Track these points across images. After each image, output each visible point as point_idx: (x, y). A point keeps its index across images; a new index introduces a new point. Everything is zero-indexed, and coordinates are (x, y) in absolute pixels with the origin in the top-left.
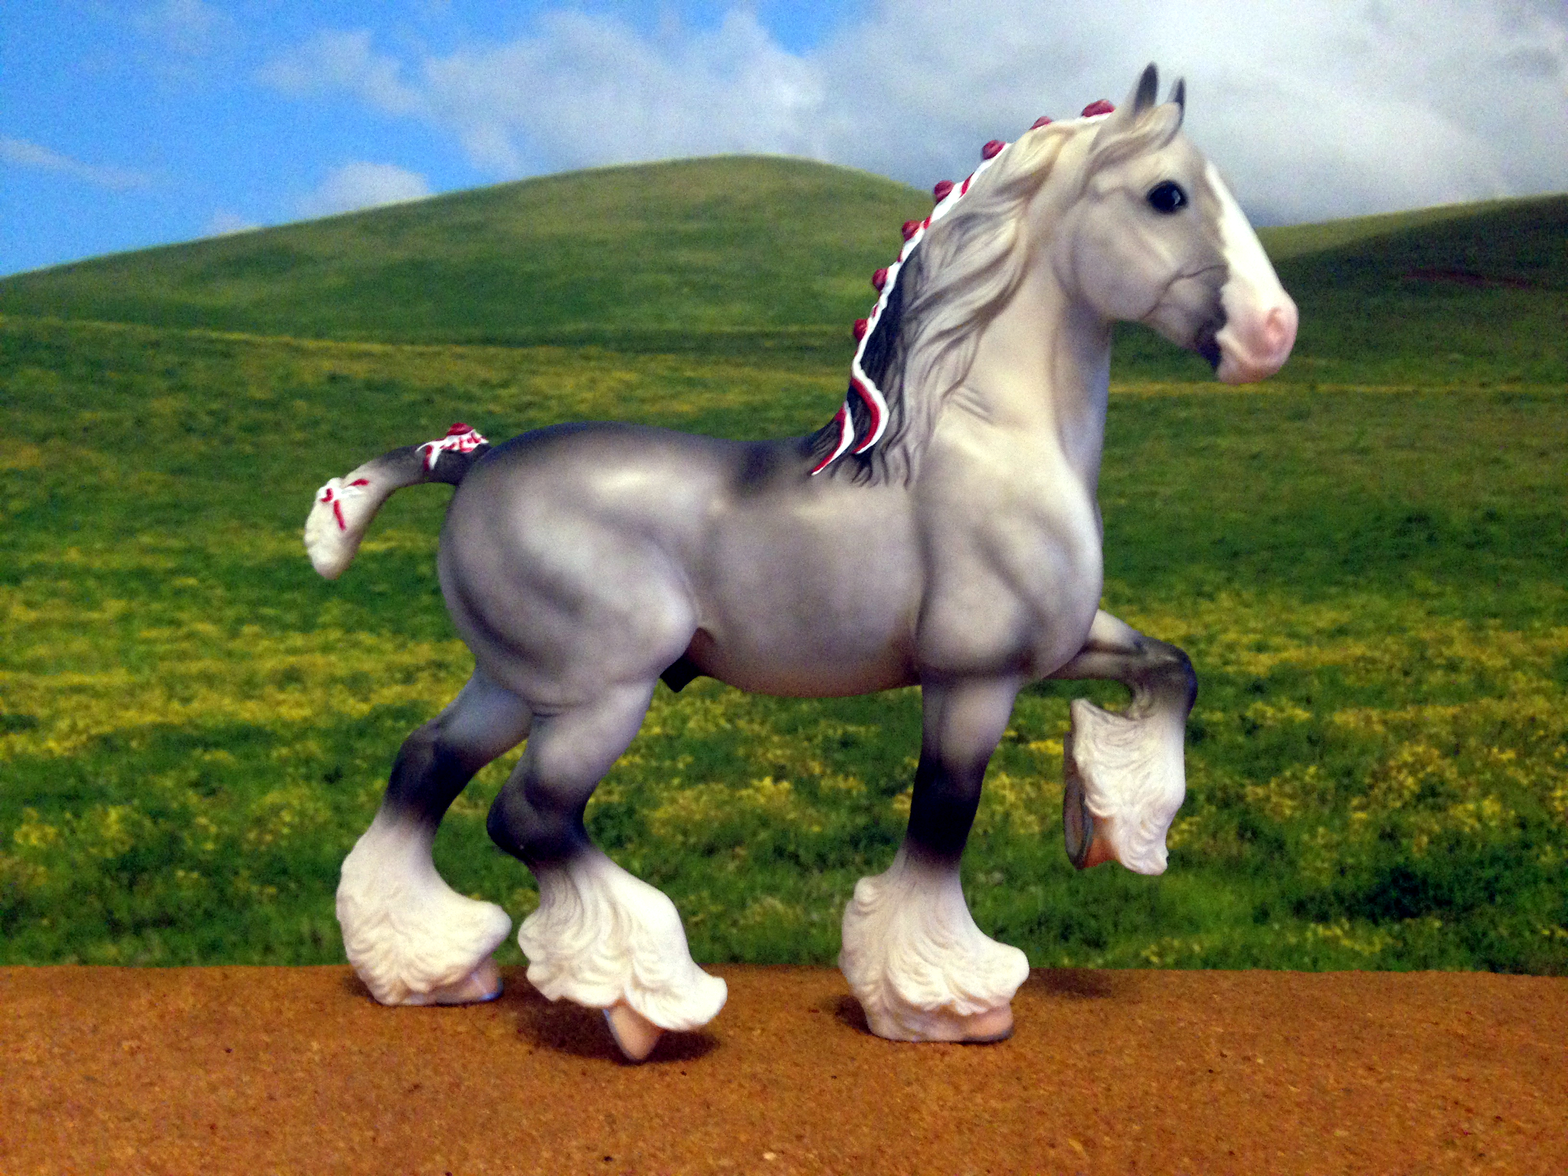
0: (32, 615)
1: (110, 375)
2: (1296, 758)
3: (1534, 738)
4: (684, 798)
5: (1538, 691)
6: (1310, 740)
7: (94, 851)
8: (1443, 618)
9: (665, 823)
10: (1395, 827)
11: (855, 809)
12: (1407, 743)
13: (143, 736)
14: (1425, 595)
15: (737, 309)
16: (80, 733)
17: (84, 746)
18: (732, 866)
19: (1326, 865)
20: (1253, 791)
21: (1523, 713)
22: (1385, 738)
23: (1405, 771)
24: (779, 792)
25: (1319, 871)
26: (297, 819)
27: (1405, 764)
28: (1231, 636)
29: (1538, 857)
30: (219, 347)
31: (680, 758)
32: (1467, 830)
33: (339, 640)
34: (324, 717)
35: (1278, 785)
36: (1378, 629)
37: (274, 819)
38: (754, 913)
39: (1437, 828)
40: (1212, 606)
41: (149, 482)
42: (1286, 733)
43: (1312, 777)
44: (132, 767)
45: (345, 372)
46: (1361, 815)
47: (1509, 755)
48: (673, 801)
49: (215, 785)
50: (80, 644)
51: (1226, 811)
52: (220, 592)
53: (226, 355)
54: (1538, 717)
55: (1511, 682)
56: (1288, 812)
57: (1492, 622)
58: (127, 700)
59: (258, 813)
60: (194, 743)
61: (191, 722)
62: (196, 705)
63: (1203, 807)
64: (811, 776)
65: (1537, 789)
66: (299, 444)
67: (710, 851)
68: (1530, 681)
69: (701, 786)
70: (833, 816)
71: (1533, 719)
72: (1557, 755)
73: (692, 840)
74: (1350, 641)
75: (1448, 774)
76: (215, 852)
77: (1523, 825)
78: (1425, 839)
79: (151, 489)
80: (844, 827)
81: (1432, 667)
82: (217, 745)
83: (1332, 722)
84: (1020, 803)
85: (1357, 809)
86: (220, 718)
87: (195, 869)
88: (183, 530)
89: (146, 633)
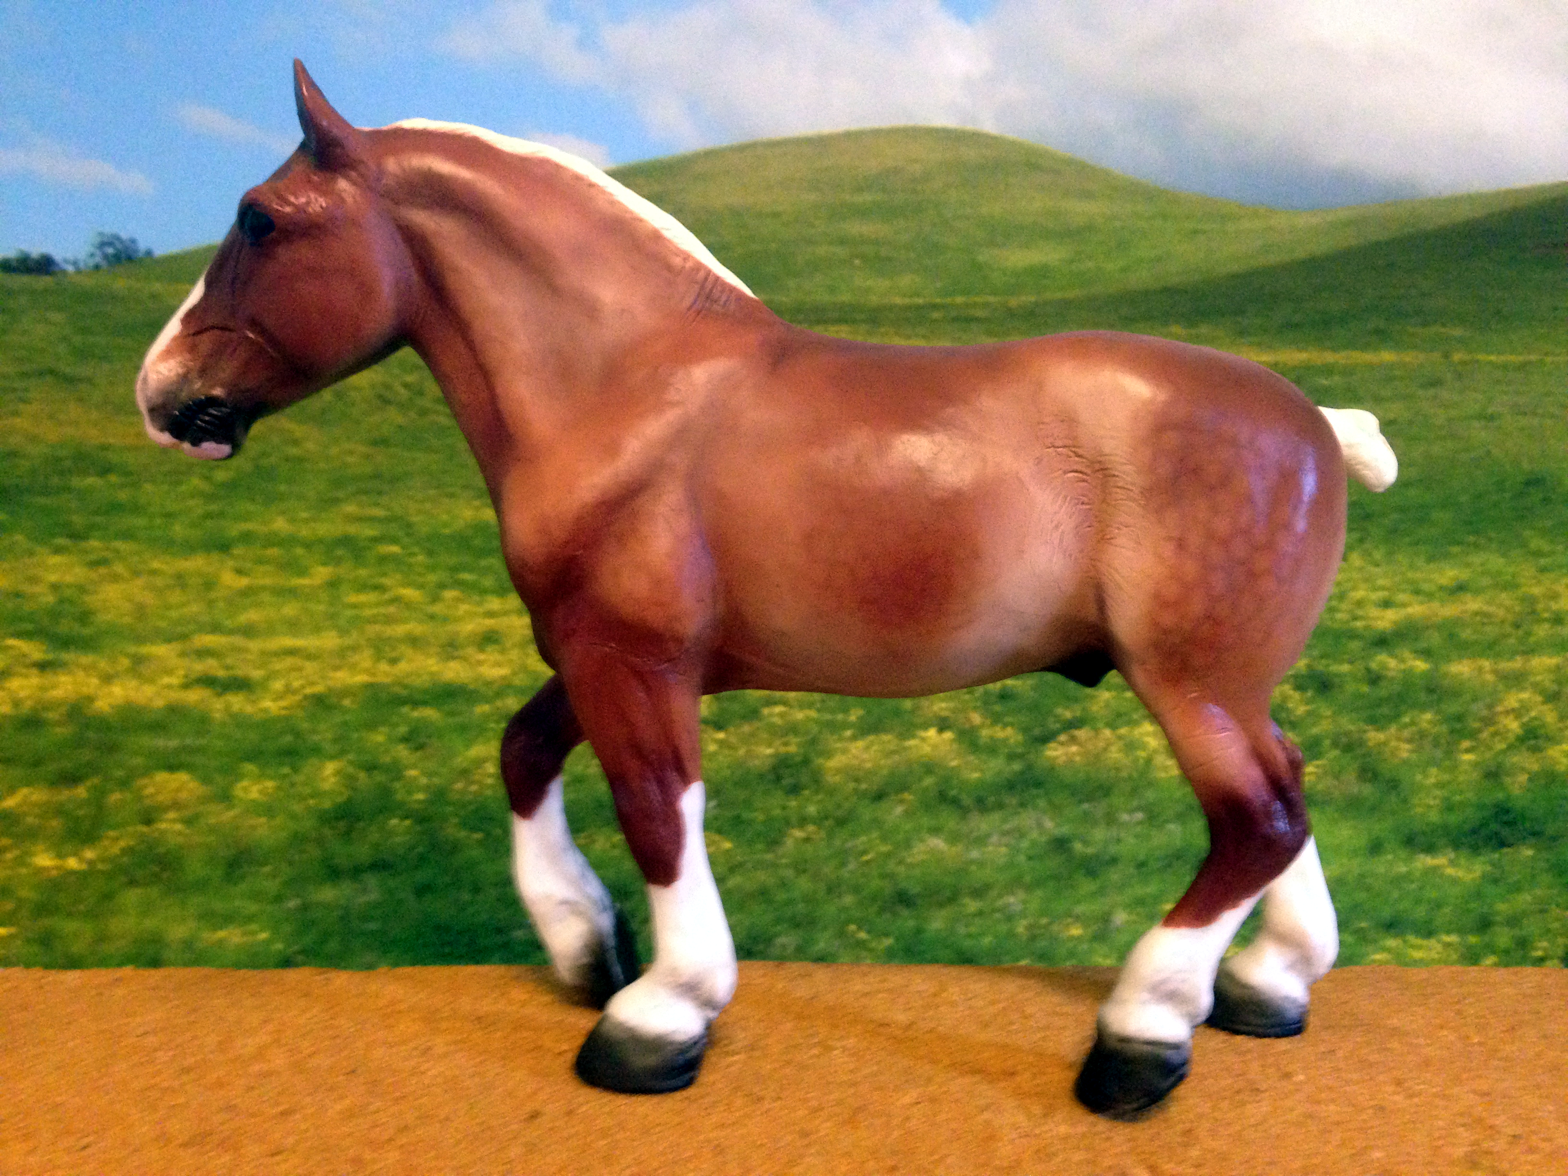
0: (244, 582)
2: (1414, 705)
4: (856, 748)
6: (1427, 688)
7: (311, 802)
8: (1552, 576)
9: (838, 771)
10: (1499, 766)
11: (1012, 757)
12: (1514, 690)
13: (355, 695)
14: (1538, 554)
15: (906, 281)
16: (294, 692)
17: (299, 705)
18: (899, 810)
19: (1436, 802)
20: (1374, 736)
22: (1495, 687)
23: (1510, 716)
24: (943, 740)
25: (1430, 807)
27: (1513, 710)
28: (1359, 594)
31: (852, 712)
32: (1563, 768)
34: (521, 676)
35: (1397, 730)
36: (1494, 585)
37: (480, 771)
38: (919, 852)
39: (1536, 767)
42: (1406, 683)
44: (345, 723)
46: (1470, 757)
49: (422, 740)
50: (290, 609)
51: (1349, 755)
52: (421, 558)
56: (1404, 755)
58: (338, 661)
59: (465, 765)
60: (402, 701)
61: (399, 682)
62: (403, 667)
63: (1327, 752)
64: (972, 727)
67: (879, 796)
69: (872, 738)
70: (992, 763)
73: (864, 786)
74: (1468, 596)
75: (1548, 719)
76: (425, 801)
78: (1523, 778)
79: (350, 459)
80: (1001, 772)
81: (1540, 621)
82: (425, 703)
83: (1446, 675)
84: (1162, 749)
85: (1468, 751)
86: (426, 677)
87: (407, 817)
88: (384, 500)
89: (354, 598)
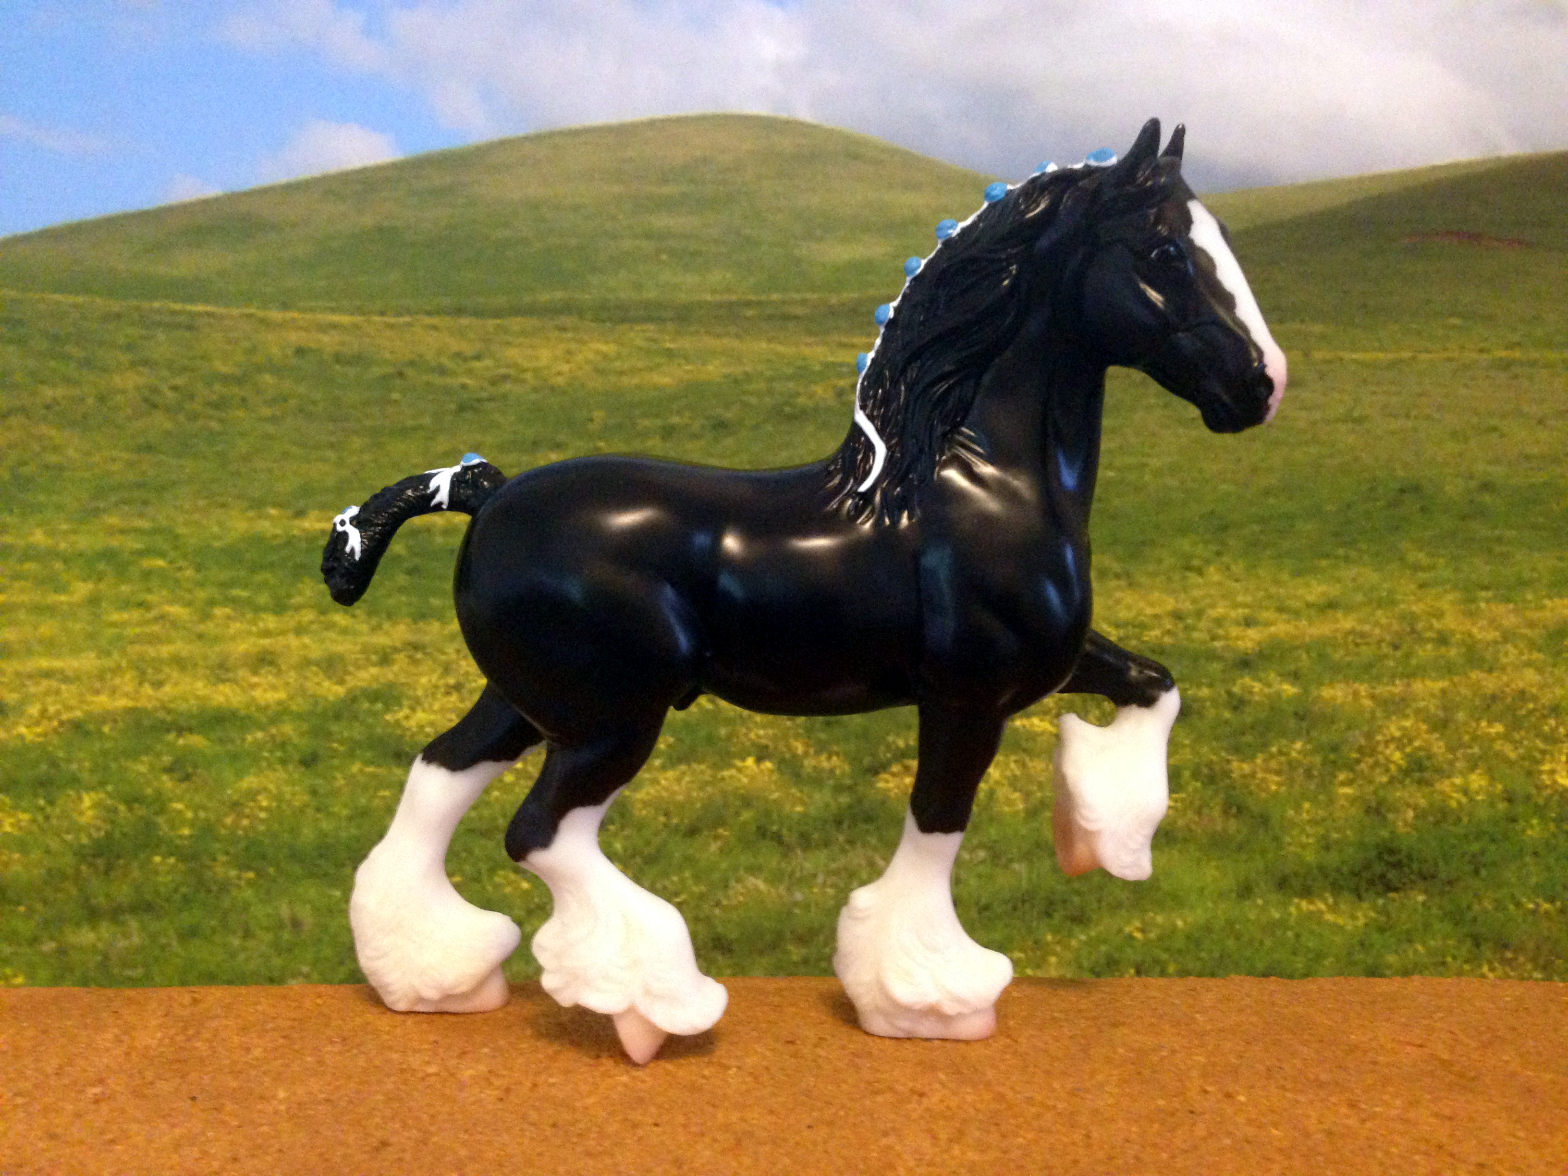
1: (71, 349)
2: (1283, 733)
3: (1523, 712)
4: (666, 779)
5: (1528, 664)
6: (1296, 714)
7: (69, 837)
8: (1433, 592)
9: (646, 804)
10: (1381, 802)
11: (839, 789)
12: (1394, 718)
13: (115, 721)
14: (1417, 568)
15: (716, 277)
16: (50, 719)
17: (55, 731)
18: (714, 847)
19: (1311, 841)
20: (1239, 767)
21: (1513, 686)
22: (1373, 713)
23: (1392, 746)
24: (762, 771)
25: (1304, 846)
26: (274, 804)
27: (1393, 739)
28: (1220, 611)
29: (1524, 831)
30: (182, 319)
32: (1454, 804)
33: (312, 622)
34: (300, 700)
35: (1265, 761)
36: (1370, 602)
37: (251, 804)
38: (737, 893)
39: (1423, 802)
40: (1201, 580)
41: (114, 460)
42: (1272, 708)
43: (1299, 752)
44: (104, 753)
45: (313, 345)
46: (1347, 790)
47: (1498, 728)
48: (655, 782)
49: (190, 770)
50: (48, 628)
51: (1212, 787)
52: (189, 573)
53: (189, 328)
54: (1528, 689)
55: (1501, 655)
56: (1274, 788)
57: (1483, 594)
58: (98, 685)
59: (235, 798)
60: (167, 727)
61: (164, 708)
62: (167, 688)
63: (1188, 784)
64: (794, 756)
65: (1526, 764)
66: (266, 420)
67: (692, 832)
68: (1521, 653)
69: (683, 767)
70: (817, 796)
71: (1522, 692)
72: (1546, 728)
73: (675, 821)
74: (1339, 615)
75: (1435, 749)
76: (191, 836)
77: (1510, 800)
78: (1410, 814)
79: (115, 467)
80: (827, 806)
81: (1421, 640)
82: (191, 730)
83: (1319, 697)
84: (1005, 782)
85: (1343, 784)
86: (192, 702)
87: (171, 854)
88: (150, 510)
89: (115, 617)
